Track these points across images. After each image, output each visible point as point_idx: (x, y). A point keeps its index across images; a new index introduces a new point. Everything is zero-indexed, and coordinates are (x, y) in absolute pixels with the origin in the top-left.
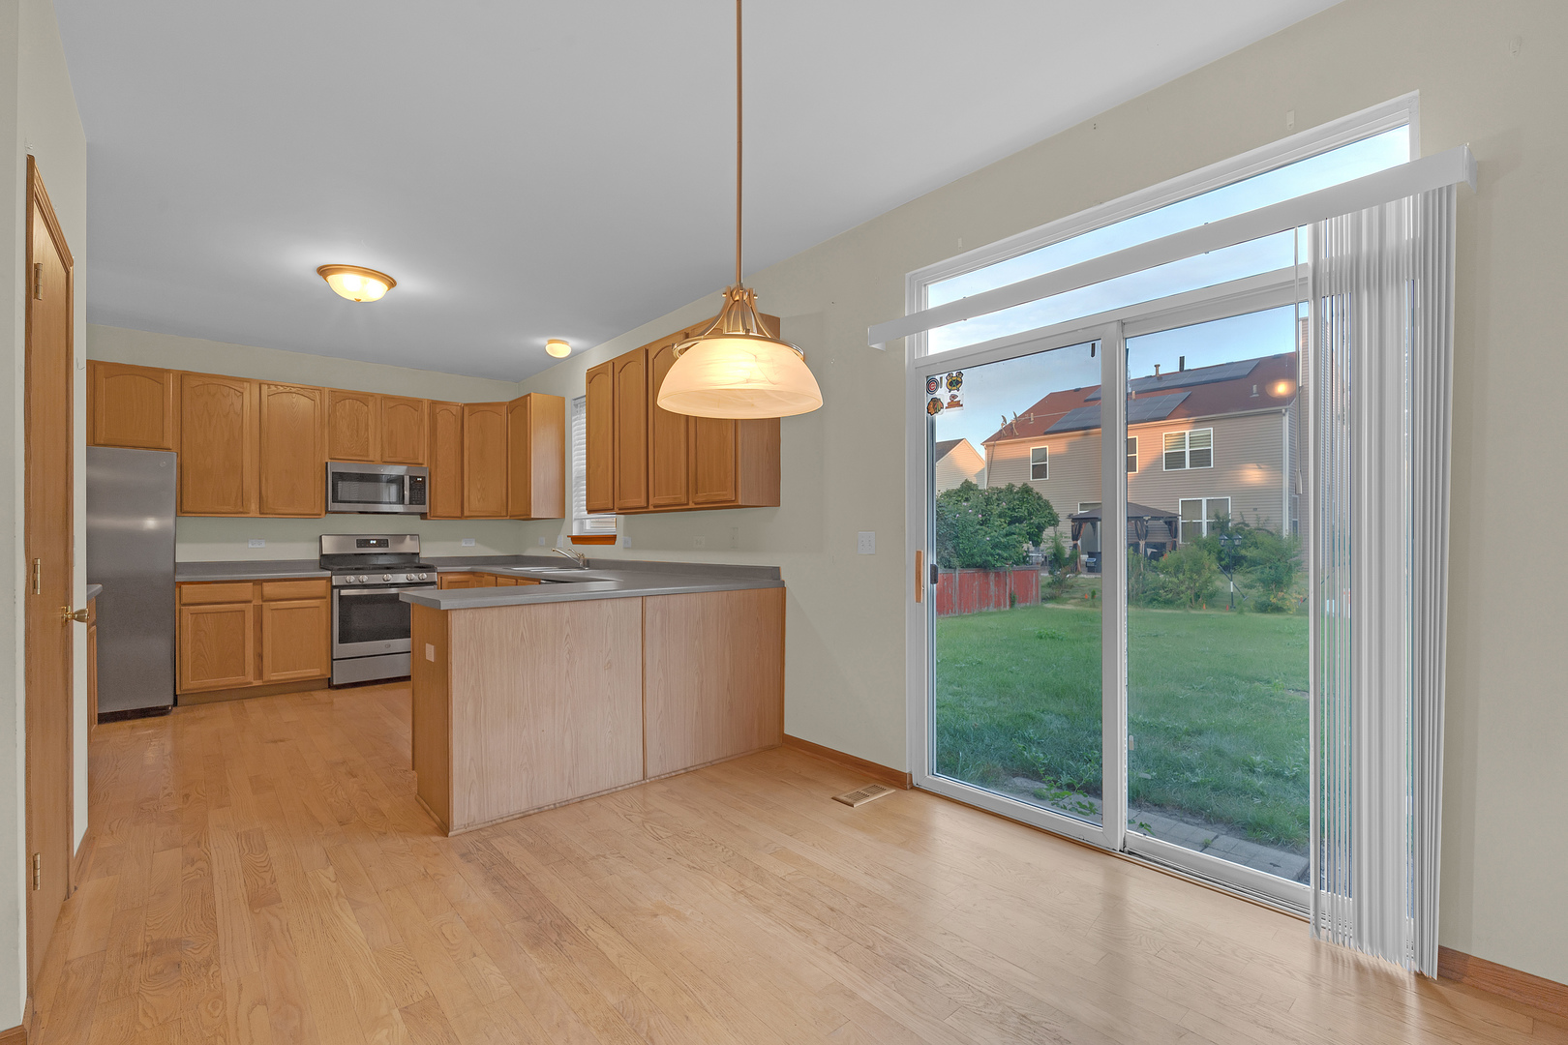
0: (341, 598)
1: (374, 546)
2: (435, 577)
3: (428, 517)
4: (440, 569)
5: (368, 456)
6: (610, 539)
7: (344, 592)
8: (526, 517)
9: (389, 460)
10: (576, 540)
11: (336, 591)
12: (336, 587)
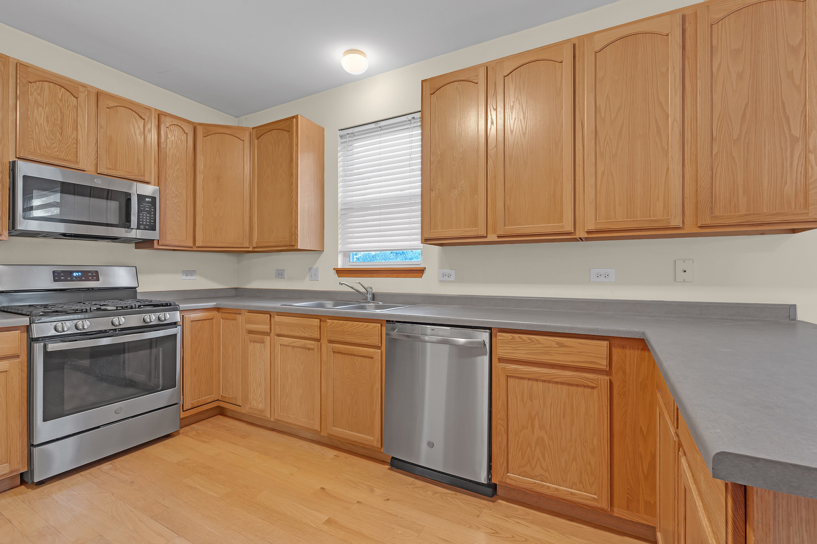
0: (47, 355)
1: (79, 279)
2: (177, 316)
3: (156, 245)
4: (183, 306)
5: (77, 162)
6: (418, 272)
7: (52, 347)
8: (291, 248)
9: (106, 172)
10: (340, 272)
11: (38, 348)
12: (37, 340)
